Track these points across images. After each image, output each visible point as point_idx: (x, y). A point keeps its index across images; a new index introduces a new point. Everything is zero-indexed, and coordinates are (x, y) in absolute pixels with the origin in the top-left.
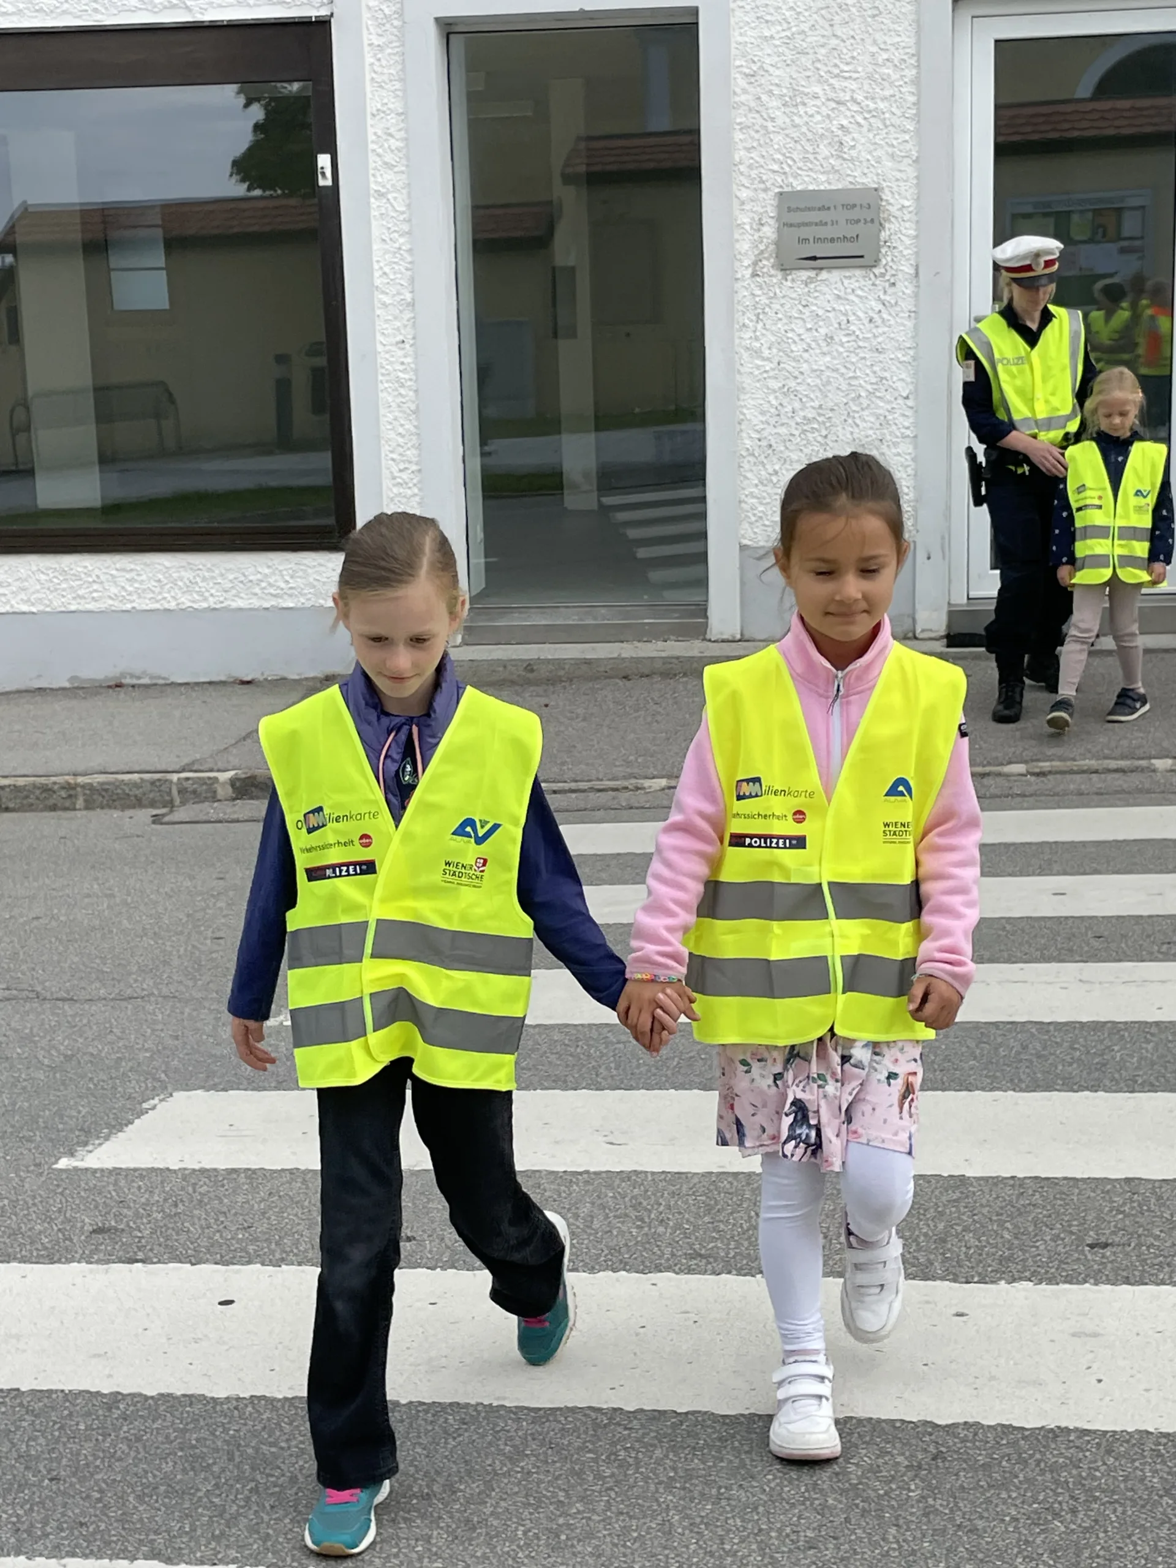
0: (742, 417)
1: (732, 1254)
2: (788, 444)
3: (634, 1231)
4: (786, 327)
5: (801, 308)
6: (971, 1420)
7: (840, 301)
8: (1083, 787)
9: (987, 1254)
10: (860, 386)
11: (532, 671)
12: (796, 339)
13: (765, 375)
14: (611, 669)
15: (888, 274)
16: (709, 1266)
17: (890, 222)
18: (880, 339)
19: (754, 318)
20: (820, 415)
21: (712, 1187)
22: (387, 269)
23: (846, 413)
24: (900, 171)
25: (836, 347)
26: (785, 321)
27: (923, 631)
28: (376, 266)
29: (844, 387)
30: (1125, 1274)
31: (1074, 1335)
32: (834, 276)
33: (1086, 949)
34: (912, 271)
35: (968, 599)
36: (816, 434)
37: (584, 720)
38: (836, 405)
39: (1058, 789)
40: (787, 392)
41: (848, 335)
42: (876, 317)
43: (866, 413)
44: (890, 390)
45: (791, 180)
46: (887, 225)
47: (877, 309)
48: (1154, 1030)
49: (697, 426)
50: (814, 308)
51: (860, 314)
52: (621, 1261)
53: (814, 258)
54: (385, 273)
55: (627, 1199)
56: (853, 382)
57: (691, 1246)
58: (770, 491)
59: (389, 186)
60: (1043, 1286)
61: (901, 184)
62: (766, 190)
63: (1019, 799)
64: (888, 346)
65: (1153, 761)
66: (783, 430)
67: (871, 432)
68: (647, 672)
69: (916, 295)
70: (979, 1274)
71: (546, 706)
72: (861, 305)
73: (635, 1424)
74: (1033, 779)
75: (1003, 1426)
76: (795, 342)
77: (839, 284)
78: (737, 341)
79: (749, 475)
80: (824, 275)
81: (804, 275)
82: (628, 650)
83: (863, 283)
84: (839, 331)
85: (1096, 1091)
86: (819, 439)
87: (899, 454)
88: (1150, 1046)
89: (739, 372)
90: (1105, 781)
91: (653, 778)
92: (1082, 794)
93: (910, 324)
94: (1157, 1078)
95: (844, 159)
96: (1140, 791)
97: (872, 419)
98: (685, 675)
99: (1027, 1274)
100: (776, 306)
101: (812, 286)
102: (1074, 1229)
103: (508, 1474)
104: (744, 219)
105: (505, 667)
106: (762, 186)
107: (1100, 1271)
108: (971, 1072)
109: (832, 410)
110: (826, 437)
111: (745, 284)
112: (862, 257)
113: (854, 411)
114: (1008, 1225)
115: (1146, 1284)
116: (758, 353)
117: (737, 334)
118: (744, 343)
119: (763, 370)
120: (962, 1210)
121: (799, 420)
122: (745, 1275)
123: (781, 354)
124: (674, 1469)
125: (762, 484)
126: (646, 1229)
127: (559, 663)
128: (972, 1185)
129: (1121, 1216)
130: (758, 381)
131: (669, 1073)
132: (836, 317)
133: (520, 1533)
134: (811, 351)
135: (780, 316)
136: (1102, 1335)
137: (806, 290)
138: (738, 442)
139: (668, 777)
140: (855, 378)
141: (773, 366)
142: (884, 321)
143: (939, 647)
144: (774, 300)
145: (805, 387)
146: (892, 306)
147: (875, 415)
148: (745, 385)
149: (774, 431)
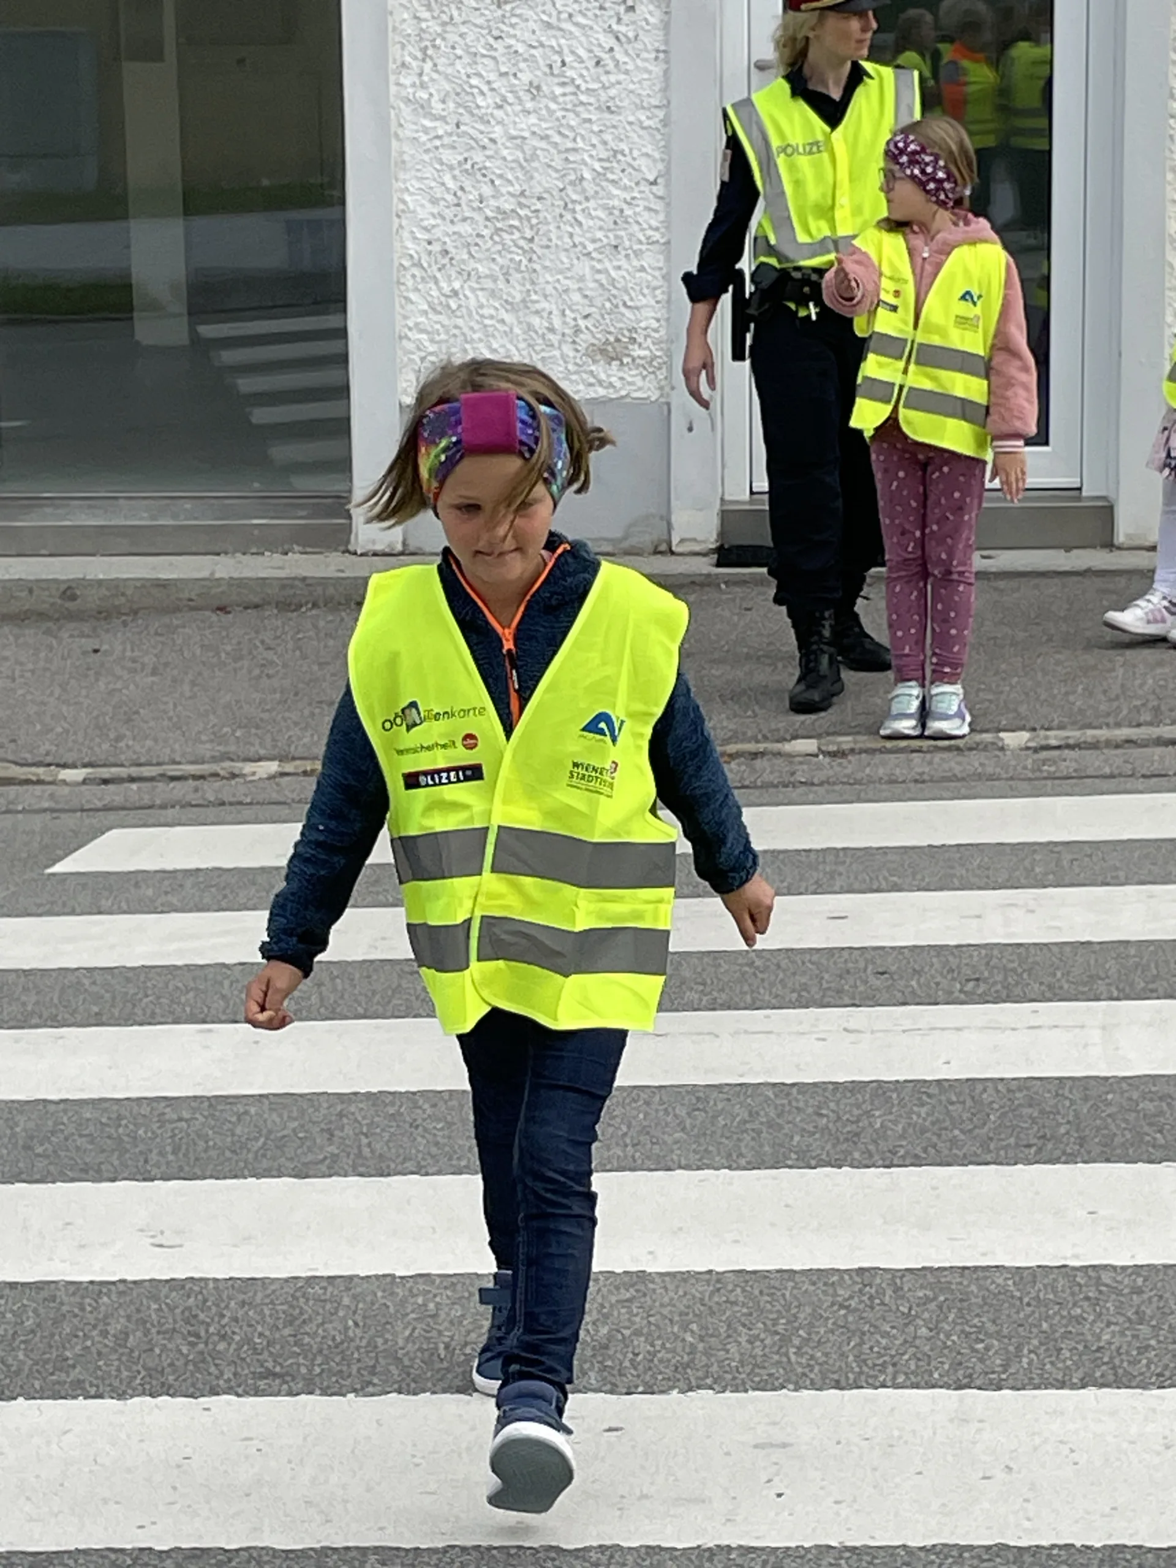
0: (402, 206)
1: (317, 1370)
2: (473, 249)
3: (185, 1350)
4: (470, 71)
5: (491, 41)
6: (608, 1543)
7: (551, 32)
8: (898, 771)
9: (661, 1361)
10: (583, 162)
11: (73, 598)
12: (485, 88)
13: (438, 143)
14: (199, 595)
16: (285, 1387)
18: (613, 92)
19: (419, 55)
20: (521, 205)
21: (298, 1294)
23: (562, 203)
25: (545, 100)
26: (467, 59)
27: (682, 541)
29: (558, 163)
30: (836, 1377)
31: (756, 1446)
33: (862, 988)
35: (752, 493)
36: (517, 235)
37: (154, 672)
38: (547, 191)
39: (859, 776)
40: (476, 171)
41: (563, 84)
42: (605, 56)
43: (592, 204)
44: (630, 170)
47: (607, 47)
48: (933, 1090)
50: (512, 42)
51: (581, 52)
52: (163, 1384)
55: (178, 1311)
56: (572, 157)
57: (262, 1363)
58: (446, 322)
60: (728, 1394)
63: (802, 789)
64: (626, 103)
65: (1002, 735)
66: (465, 229)
67: (599, 235)
68: (256, 600)
69: (666, 26)
70: (646, 1384)
71: (96, 651)
72: (583, 39)
74: (828, 760)
75: (648, 1547)
76: (482, 93)
78: (393, 89)
79: (413, 296)
82: (225, 567)
84: (550, 79)
85: (840, 1167)
86: (522, 243)
87: (642, 269)
88: (923, 1111)
89: (396, 135)
90: (930, 763)
91: (260, 760)
92: (896, 782)
93: (657, 69)
94: (925, 1150)
96: (979, 777)
97: (601, 213)
98: (315, 605)
99: (709, 1381)
100: (452, 37)
102: (780, 1328)
105: (31, 591)
107: (804, 1374)
108: (675, 1147)
109: (539, 198)
110: (531, 240)
113: (574, 202)
114: (694, 1327)
115: (862, 1387)
116: (423, 108)
117: (392, 78)
118: (404, 93)
119: (433, 134)
120: (635, 1311)
121: (490, 214)
122: (331, 1395)
123: (461, 110)
125: (434, 310)
126: (201, 1346)
127: (116, 586)
128: (653, 1282)
129: (843, 1312)
130: (427, 151)
131: (250, 1156)
132: (545, 57)
134: (509, 108)
135: (459, 52)
136: (791, 1445)
137: (500, 13)
138: (397, 245)
139: (282, 758)
140: (575, 150)
141: (449, 128)
142: (617, 64)
143: (705, 566)
144: (449, 28)
145: (499, 163)
146: (629, 41)
147: (606, 208)
148: (406, 157)
149: (451, 229)
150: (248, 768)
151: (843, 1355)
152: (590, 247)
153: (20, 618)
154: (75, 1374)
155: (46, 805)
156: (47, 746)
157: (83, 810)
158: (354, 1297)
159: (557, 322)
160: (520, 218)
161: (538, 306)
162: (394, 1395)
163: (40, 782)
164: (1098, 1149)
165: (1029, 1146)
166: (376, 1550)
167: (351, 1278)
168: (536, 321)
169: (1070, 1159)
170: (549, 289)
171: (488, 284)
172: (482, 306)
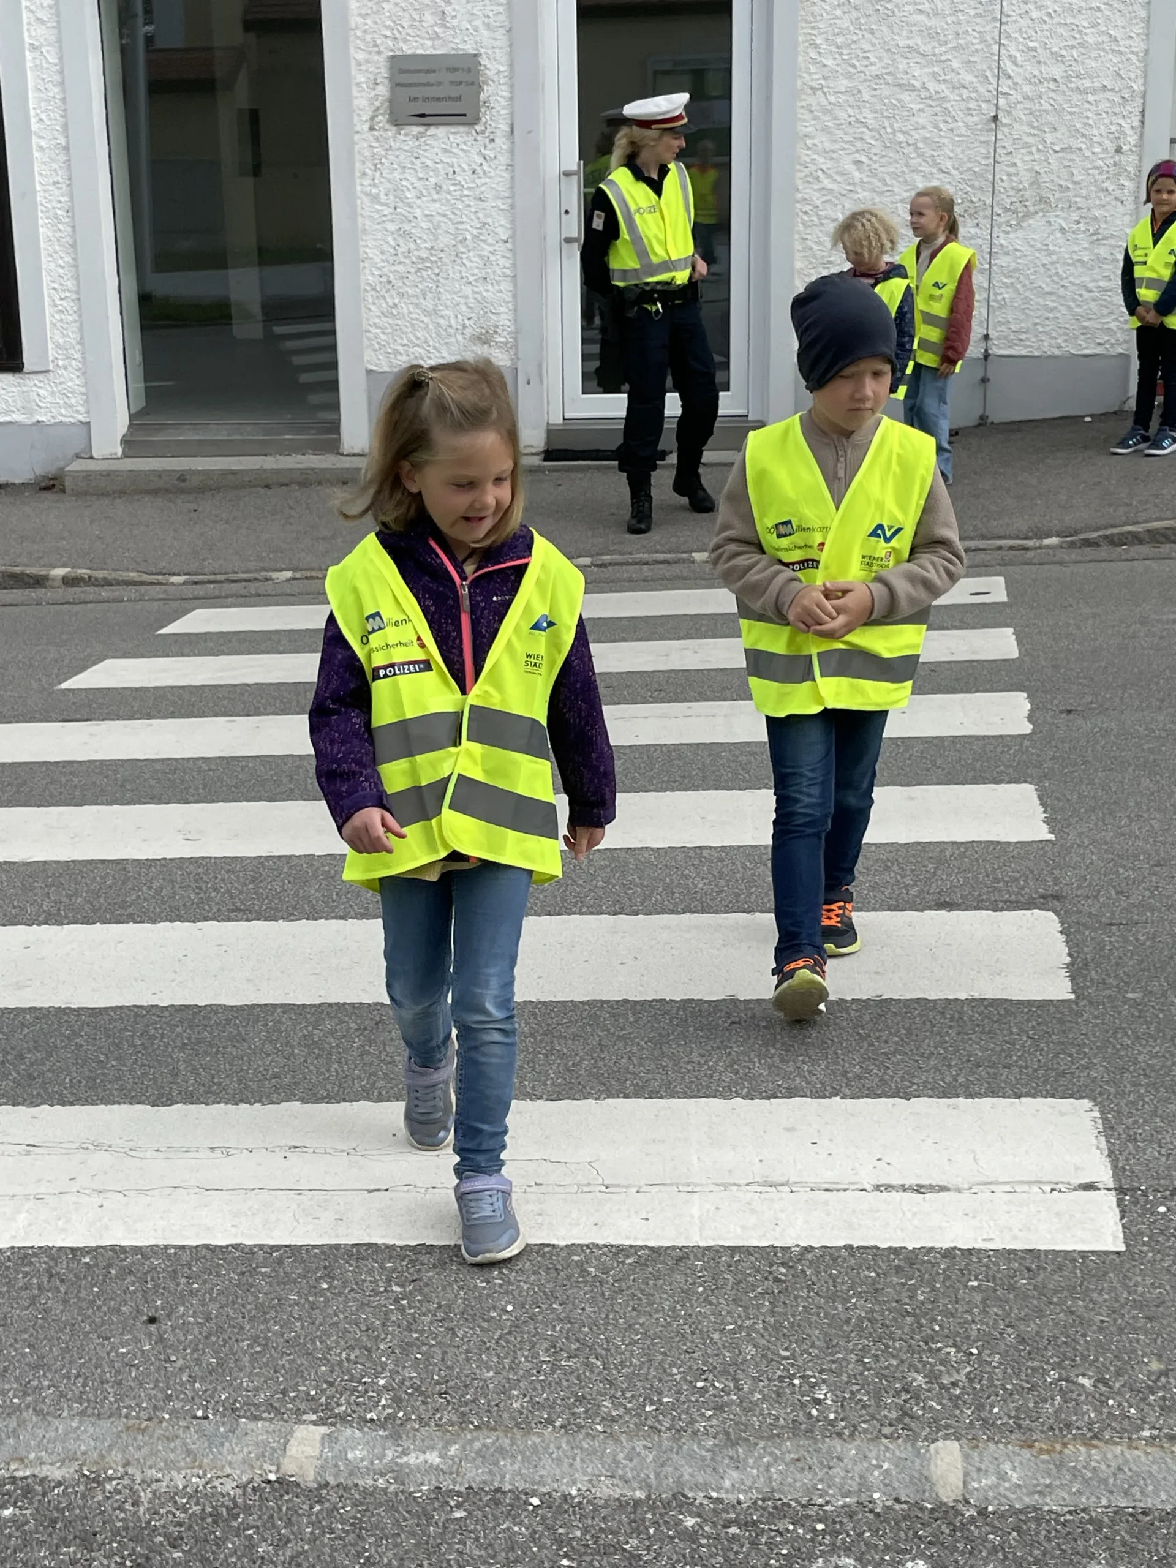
0: (365, 256)
1: (264, 908)
2: (406, 281)
3: (192, 897)
4: (402, 177)
5: (413, 159)
7: (447, 155)
8: (635, 574)
10: (467, 230)
11: (184, 480)
12: (410, 187)
13: (384, 219)
14: (254, 479)
15: (489, 130)
16: (245, 916)
17: (487, 84)
18: (483, 189)
19: (373, 168)
20: (432, 255)
21: (260, 865)
22: (43, 116)
23: (455, 253)
24: (495, 39)
25: (445, 195)
26: (399, 171)
28: (32, 113)
29: (452, 231)
32: (441, 131)
34: (508, 130)
35: (564, 419)
36: (430, 272)
37: (227, 522)
38: (447, 246)
39: (613, 577)
40: (406, 235)
41: (455, 185)
42: (478, 169)
43: (471, 254)
44: (492, 234)
45: (401, 44)
46: (485, 88)
47: (479, 163)
49: (327, 264)
50: (425, 160)
51: (465, 166)
52: (178, 915)
53: (423, 116)
54: (41, 120)
55: (192, 875)
56: (460, 227)
57: (233, 904)
58: (391, 322)
59: (42, 40)
61: (497, 51)
62: (379, 53)
64: (490, 196)
65: (693, 554)
66: (400, 268)
67: (476, 271)
68: (286, 481)
69: (512, 151)
71: (195, 510)
72: (465, 158)
73: (167, 1014)
74: (596, 569)
76: (409, 190)
77: (446, 140)
78: (359, 188)
79: (373, 308)
80: (432, 130)
81: (416, 130)
82: (270, 463)
83: (466, 138)
84: (447, 181)
86: (433, 276)
87: (501, 292)
89: (361, 215)
90: (652, 570)
91: (282, 570)
92: (632, 580)
93: (507, 176)
95: (446, 27)
97: (477, 259)
98: (320, 483)
100: (391, 158)
101: (423, 140)
103: (66, 1047)
104: (361, 78)
105: (160, 477)
106: (376, 49)
109: (442, 251)
110: (438, 275)
111: (364, 136)
112: (465, 115)
113: (461, 253)
115: (562, 915)
116: (375, 198)
117: (358, 181)
118: (364, 190)
119: (381, 214)
121: (414, 260)
122: (270, 921)
123: (397, 200)
124: (189, 1039)
126: (202, 895)
127: (206, 473)
130: (378, 224)
131: (245, 790)
132: (444, 169)
133: (67, 1080)
134: (424, 199)
135: (395, 166)
137: (417, 143)
138: (363, 277)
139: (294, 570)
140: (462, 223)
141: (391, 210)
142: (484, 173)
143: (537, 461)
144: (390, 152)
145: (420, 230)
146: (492, 160)
147: (480, 256)
148: (367, 227)
149: (393, 268)
150: (275, 575)
151: (555, 897)
152: (471, 279)
153: (155, 492)
154: (130, 910)
155: (162, 596)
156: (164, 564)
157: (182, 599)
158: (290, 868)
159: (453, 322)
160: (432, 262)
161: (443, 313)
162: (304, 921)
163: (159, 584)
164: (712, 783)
165: (675, 782)
166: (282, 1006)
167: (290, 857)
168: (442, 321)
169: (696, 788)
170: (449, 303)
171: (415, 300)
172: (410, 313)
